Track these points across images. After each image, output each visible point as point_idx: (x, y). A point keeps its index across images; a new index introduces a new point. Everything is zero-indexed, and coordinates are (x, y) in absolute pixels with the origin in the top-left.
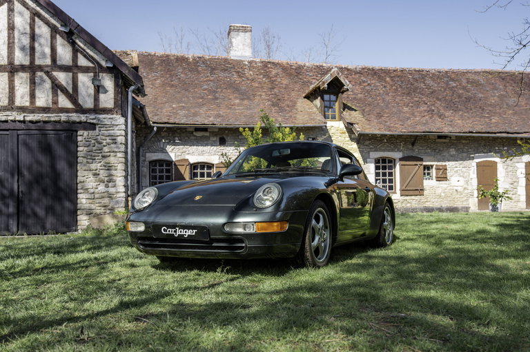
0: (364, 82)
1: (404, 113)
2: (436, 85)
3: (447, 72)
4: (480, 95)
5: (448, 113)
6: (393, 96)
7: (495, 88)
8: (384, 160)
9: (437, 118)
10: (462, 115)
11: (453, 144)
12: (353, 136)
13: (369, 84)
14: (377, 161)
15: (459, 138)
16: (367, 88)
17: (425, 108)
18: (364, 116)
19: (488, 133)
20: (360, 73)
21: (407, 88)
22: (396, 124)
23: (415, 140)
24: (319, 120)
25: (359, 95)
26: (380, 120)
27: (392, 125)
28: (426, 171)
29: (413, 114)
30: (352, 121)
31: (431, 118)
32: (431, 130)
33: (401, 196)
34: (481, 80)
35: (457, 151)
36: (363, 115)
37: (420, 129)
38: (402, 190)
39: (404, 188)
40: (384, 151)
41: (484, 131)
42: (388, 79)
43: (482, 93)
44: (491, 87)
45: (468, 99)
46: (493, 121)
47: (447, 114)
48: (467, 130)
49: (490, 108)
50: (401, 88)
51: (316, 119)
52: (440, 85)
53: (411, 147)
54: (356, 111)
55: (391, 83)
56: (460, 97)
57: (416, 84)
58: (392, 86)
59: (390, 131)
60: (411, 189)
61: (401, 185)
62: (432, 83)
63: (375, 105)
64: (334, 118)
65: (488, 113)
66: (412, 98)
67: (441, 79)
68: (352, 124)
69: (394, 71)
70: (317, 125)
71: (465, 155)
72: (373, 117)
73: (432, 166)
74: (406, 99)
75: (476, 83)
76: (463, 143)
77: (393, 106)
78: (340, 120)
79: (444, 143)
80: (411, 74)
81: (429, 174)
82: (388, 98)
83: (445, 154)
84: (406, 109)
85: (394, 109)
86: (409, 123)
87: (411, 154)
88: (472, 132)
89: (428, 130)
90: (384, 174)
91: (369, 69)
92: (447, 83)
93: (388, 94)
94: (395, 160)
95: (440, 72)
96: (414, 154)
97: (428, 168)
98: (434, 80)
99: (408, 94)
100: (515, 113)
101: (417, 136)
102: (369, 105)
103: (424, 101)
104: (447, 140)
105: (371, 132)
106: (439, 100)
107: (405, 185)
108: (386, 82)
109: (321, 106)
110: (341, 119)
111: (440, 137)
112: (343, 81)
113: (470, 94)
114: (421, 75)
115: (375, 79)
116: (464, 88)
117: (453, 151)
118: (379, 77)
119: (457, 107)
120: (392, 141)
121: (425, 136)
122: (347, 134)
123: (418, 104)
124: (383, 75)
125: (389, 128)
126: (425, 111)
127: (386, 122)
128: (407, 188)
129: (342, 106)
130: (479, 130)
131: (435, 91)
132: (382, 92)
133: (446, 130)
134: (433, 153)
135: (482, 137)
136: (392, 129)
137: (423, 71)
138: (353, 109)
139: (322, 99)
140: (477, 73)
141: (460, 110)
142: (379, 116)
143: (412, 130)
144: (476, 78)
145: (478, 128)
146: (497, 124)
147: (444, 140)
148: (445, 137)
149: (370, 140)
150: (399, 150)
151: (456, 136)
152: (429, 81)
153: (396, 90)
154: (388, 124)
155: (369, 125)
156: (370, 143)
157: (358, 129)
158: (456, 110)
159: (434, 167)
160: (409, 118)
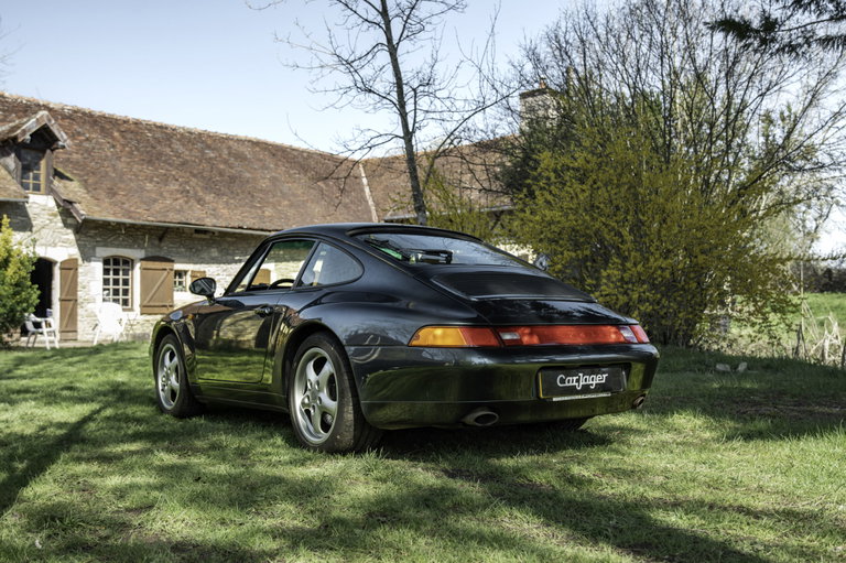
0: (79, 134)
1: (148, 191)
2: (187, 153)
3: (200, 134)
4: (248, 175)
5: (209, 198)
6: (128, 163)
7: (264, 167)
8: (116, 261)
9: (195, 204)
10: (227, 202)
11: (214, 242)
12: (70, 221)
13: (87, 139)
14: (106, 262)
15: (223, 235)
16: (86, 145)
17: (177, 187)
18: (89, 192)
19: (262, 230)
20: (70, 117)
21: (147, 152)
22: (140, 208)
23: (164, 233)
24: (15, 192)
25: (75, 156)
26: (114, 199)
27: (132, 209)
28: (177, 279)
29: (161, 195)
30: (70, 197)
31: (187, 202)
32: (189, 221)
33: (142, 314)
34: (247, 151)
35: (220, 251)
36: (86, 188)
37: (173, 218)
38: (143, 306)
39: (145, 303)
40: (118, 246)
41: (256, 227)
42: (116, 134)
43: (249, 172)
44: (261, 164)
45: (233, 179)
46: (267, 213)
47: (207, 198)
48: (236, 225)
49: (261, 195)
50: (138, 150)
51: (8, 189)
52: (193, 153)
53: (156, 242)
54: (71, 180)
55: (122, 141)
56: (221, 174)
57: (159, 148)
58: (124, 146)
59: (130, 218)
60: (157, 304)
61: (142, 299)
62: (181, 149)
63: (103, 174)
64: (37, 188)
65: (259, 202)
66: (156, 169)
67: (193, 144)
68: (71, 203)
69: (125, 122)
70: (12, 199)
71: (230, 258)
72: (102, 195)
73: (186, 272)
74: (148, 170)
75: (240, 157)
76: (228, 242)
77: (130, 179)
78: (48, 194)
79: (204, 240)
80: (150, 131)
81: (180, 283)
82: (121, 165)
83: (205, 255)
84: (149, 186)
85: (132, 185)
86: (158, 209)
87: (157, 254)
88: (242, 228)
89: (185, 221)
90: (116, 282)
91: (84, 114)
92: (203, 153)
93: (119, 158)
94: (133, 260)
95: (190, 133)
96: (162, 254)
97: (179, 274)
98: (183, 145)
99: (150, 162)
100: (291, 206)
101: (168, 228)
102: (93, 173)
103: (174, 176)
104: (207, 236)
105: (103, 218)
106: (194, 176)
107: (148, 299)
108: (113, 138)
109: (16, 167)
110: (51, 191)
111: (197, 231)
112: (57, 133)
113: (233, 171)
114: (165, 134)
115: (96, 132)
116: (226, 162)
117: (215, 253)
118: (103, 129)
119: (220, 190)
120: (132, 233)
121: (178, 228)
122: (59, 218)
123: (165, 180)
124: (108, 127)
125: (128, 213)
126: (177, 191)
127: (123, 203)
128: (152, 304)
129: (52, 172)
130: (251, 226)
131: (187, 161)
132: (109, 154)
133: (209, 222)
134: (188, 254)
135: (252, 235)
136: (133, 215)
137: (166, 128)
138: (68, 179)
139: (19, 156)
140: (239, 141)
141: (223, 195)
142: (112, 193)
143: (163, 219)
144: (242, 149)
145: (249, 223)
146: (271, 219)
147: (203, 236)
148: (205, 232)
149: (96, 228)
150: (141, 247)
151: (220, 232)
152: (177, 146)
153: (131, 153)
154: (126, 206)
155: (97, 205)
156: (96, 234)
157: (82, 212)
158: (219, 194)
159: (189, 273)
160: (155, 201)
